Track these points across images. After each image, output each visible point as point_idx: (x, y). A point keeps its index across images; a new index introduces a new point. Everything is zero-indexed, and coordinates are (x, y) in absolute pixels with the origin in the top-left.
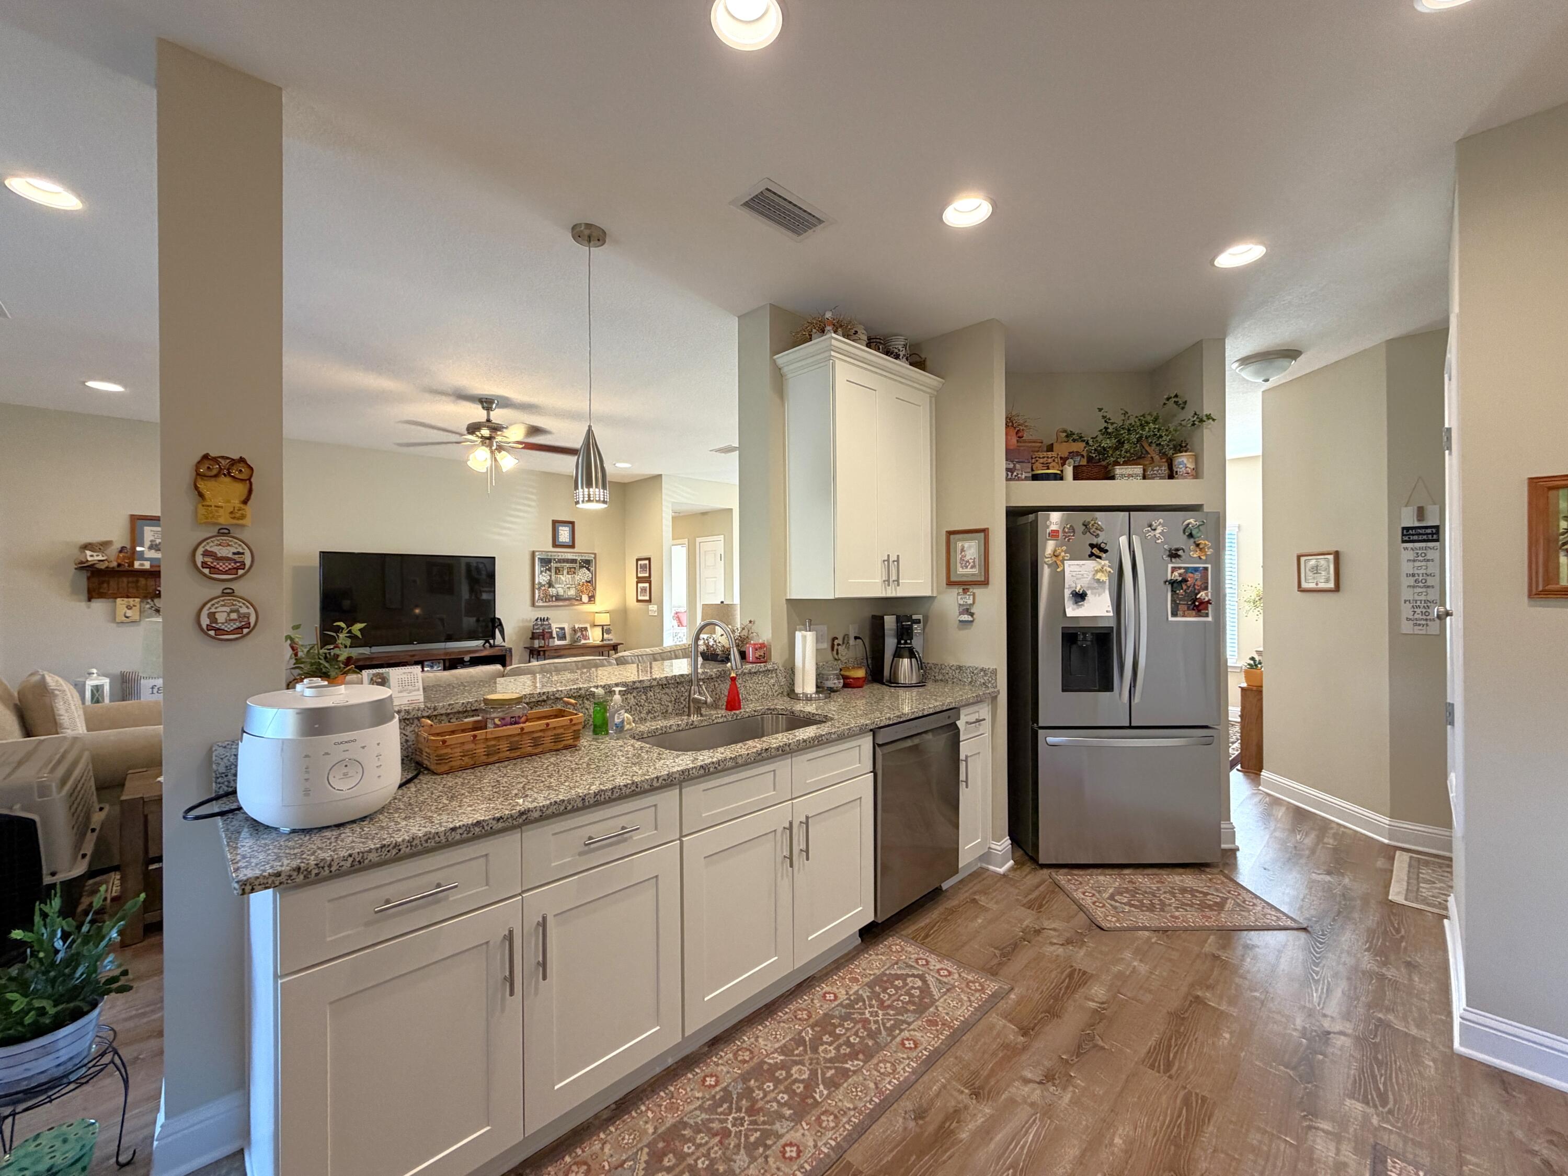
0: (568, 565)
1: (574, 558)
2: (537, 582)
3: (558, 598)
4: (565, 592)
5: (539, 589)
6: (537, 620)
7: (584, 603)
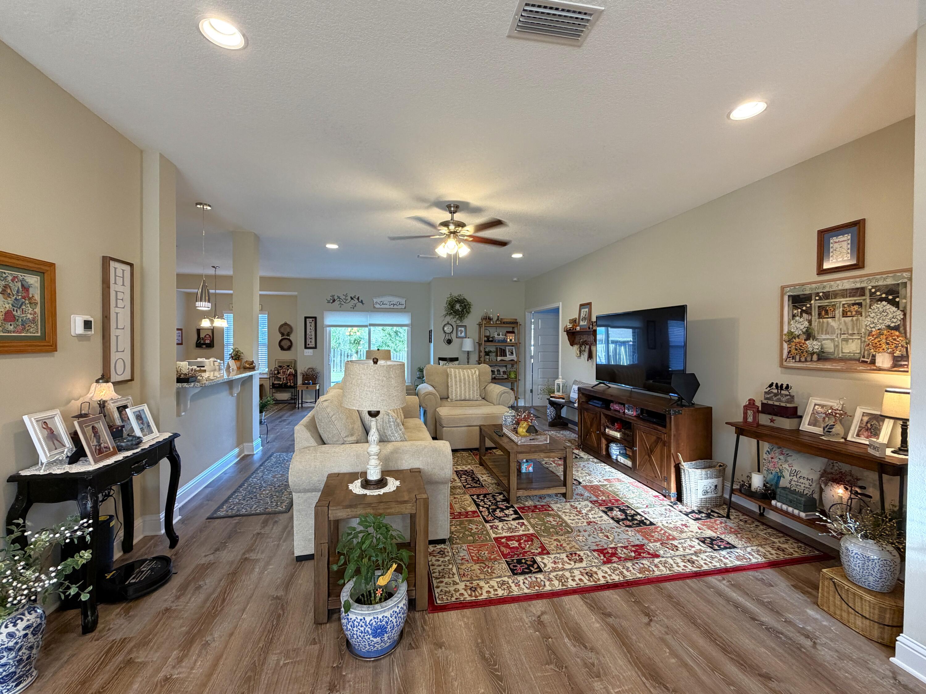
0: (844, 301)
1: (858, 285)
2: (786, 331)
3: (822, 356)
4: (836, 346)
5: (789, 341)
6: (771, 385)
7: (880, 369)
